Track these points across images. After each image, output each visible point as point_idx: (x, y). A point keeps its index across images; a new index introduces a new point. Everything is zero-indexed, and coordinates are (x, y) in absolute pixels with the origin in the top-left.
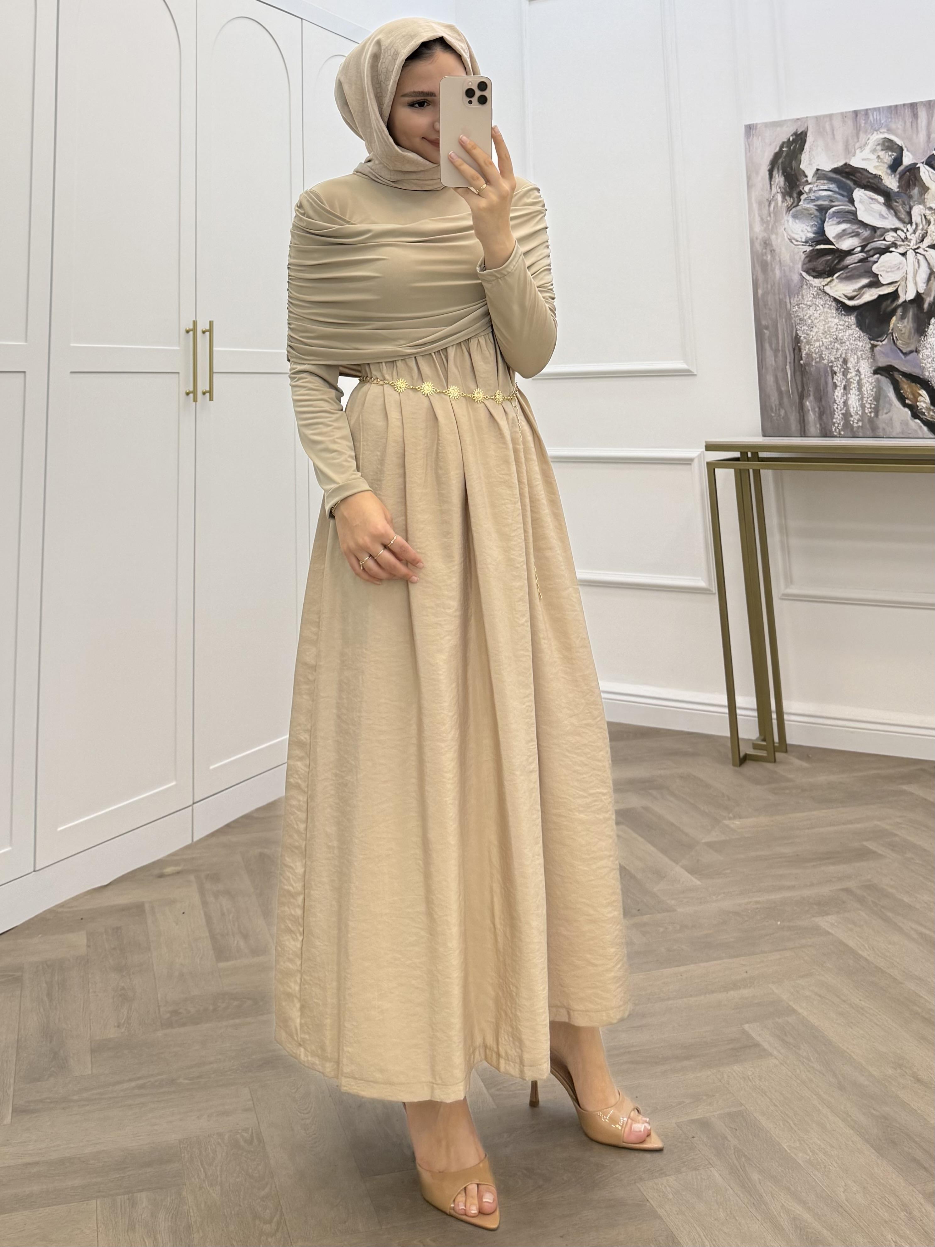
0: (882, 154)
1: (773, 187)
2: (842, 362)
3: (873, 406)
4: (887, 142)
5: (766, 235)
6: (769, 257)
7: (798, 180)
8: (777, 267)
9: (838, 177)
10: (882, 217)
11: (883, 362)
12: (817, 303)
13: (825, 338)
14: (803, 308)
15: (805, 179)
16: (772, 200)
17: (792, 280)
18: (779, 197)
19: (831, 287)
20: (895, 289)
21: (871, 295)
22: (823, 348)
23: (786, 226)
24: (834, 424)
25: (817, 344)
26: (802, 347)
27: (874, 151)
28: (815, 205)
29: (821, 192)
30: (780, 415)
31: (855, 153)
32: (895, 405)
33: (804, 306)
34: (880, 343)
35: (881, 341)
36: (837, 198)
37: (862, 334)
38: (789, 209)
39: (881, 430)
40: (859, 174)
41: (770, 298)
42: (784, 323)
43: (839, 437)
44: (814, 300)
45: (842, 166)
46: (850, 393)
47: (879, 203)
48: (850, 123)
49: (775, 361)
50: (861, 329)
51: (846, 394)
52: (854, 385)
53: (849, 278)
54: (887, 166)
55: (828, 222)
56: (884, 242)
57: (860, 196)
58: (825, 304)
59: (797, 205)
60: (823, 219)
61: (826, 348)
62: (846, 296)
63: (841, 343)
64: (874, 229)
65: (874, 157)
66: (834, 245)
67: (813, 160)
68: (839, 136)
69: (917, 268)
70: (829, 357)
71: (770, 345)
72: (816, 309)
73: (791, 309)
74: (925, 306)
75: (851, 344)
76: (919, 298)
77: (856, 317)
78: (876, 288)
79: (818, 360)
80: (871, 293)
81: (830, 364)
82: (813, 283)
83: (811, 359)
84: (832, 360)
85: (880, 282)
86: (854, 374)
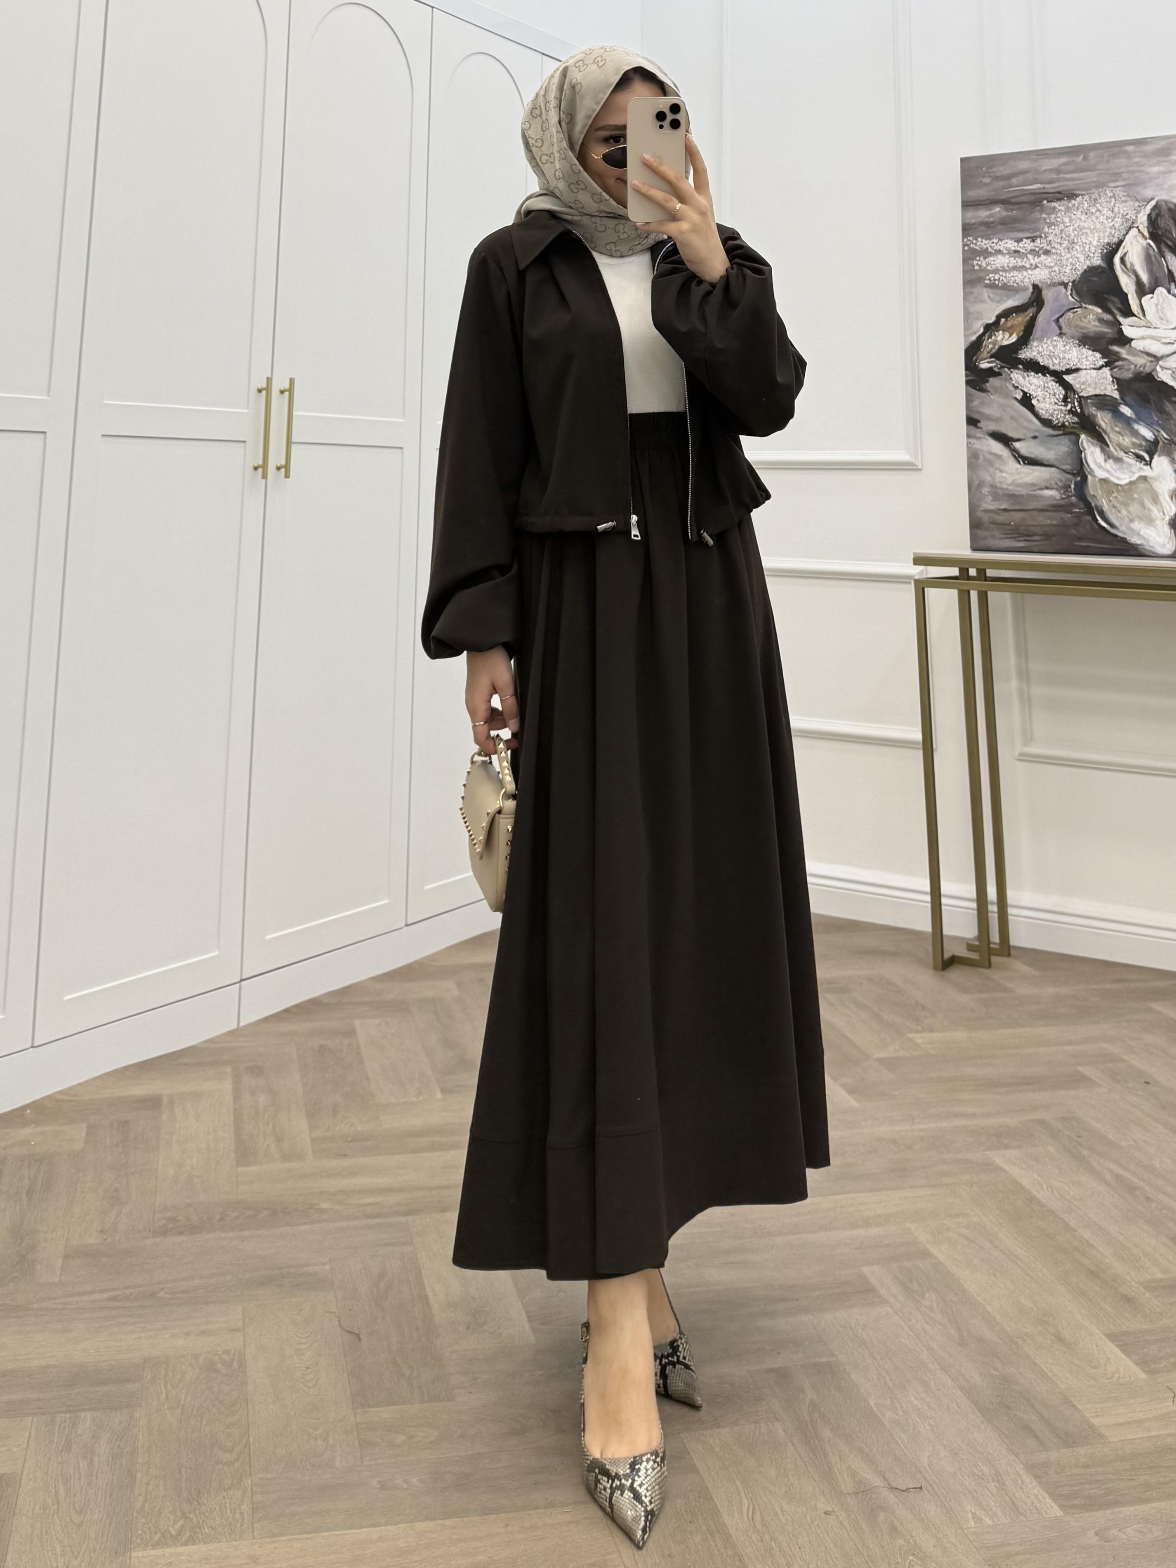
2: (1046, 249)
3: (998, 282)
8: (1162, 169)
11: (1048, 295)
12: (1116, 220)
13: (1074, 230)
14: (1110, 204)
17: (1146, 188)
19: (1136, 237)
20: (1136, 314)
21: (1127, 284)
22: (1061, 227)
24: (977, 239)
25: (1067, 220)
26: (1062, 202)
33: (1112, 204)
34: (1069, 292)
35: (1072, 294)
41: (1123, 161)
42: (1091, 180)
44: (1121, 216)
46: (1010, 257)
51: (1009, 253)
53: (1148, 259)
58: (1115, 229)
61: (1062, 231)
62: (1125, 254)
63: (1068, 249)
69: (1163, 340)
70: (1052, 233)
71: (1065, 164)
72: (1109, 218)
73: (1109, 187)
74: (1115, 348)
75: (1067, 259)
76: (1125, 341)
77: (1100, 266)
78: (1137, 292)
79: (1048, 221)
80: (1130, 285)
81: (1043, 235)
82: (1141, 214)
83: (1049, 212)
84: (1048, 237)
85: (1144, 295)
86: (1033, 262)
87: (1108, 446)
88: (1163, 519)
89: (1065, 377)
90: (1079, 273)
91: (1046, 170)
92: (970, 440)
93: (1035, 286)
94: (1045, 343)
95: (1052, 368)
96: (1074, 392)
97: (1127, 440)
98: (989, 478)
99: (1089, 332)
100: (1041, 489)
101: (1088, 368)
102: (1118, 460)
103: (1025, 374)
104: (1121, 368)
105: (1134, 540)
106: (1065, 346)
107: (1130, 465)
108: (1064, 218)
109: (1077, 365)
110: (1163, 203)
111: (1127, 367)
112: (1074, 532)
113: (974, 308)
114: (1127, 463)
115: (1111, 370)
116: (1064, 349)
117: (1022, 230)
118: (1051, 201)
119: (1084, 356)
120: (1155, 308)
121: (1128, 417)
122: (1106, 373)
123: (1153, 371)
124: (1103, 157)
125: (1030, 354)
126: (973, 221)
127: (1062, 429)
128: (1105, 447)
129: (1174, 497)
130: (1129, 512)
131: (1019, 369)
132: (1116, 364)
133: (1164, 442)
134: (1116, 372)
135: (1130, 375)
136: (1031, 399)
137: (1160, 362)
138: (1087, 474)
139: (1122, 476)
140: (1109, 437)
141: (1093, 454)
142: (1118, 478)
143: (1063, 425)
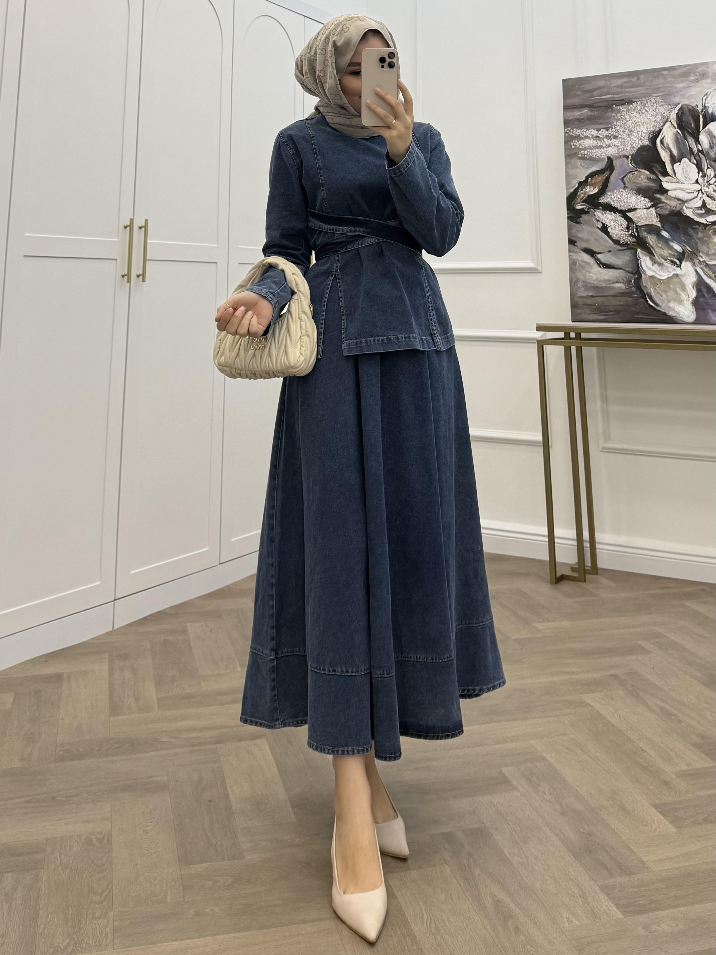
2: (615, 135)
3: (586, 156)
5: (711, 74)
6: (693, 78)
8: (684, 85)
11: (616, 163)
12: (657, 117)
13: (632, 123)
14: (653, 106)
17: (675, 97)
19: (670, 127)
20: (670, 174)
22: (624, 121)
26: (625, 106)
33: (655, 107)
34: (629, 162)
35: (631, 163)
41: (661, 80)
42: (642, 92)
44: (660, 114)
46: (593, 140)
51: (593, 138)
53: (677, 140)
56: (706, 167)
58: (657, 122)
61: (625, 124)
62: (663, 138)
63: (628, 135)
66: (703, 129)
69: (687, 191)
70: (619, 125)
71: (626, 82)
72: (653, 116)
73: (653, 97)
74: (658, 196)
75: (628, 141)
76: (664, 191)
77: (647, 145)
78: (670, 161)
79: (616, 118)
80: (666, 157)
81: (613, 126)
82: (673, 113)
83: (616, 112)
84: (616, 128)
85: (675, 163)
86: (607, 143)
87: (654, 256)
88: (688, 300)
89: (628, 214)
90: (635, 150)
91: (614, 86)
92: (571, 254)
93: (609, 158)
94: (615, 193)
95: (619, 208)
96: (634, 223)
97: (666, 252)
98: (582, 277)
99: (642, 186)
100: (613, 283)
101: (641, 208)
102: (660, 264)
103: (603, 212)
104: (662, 208)
105: (671, 313)
106: (627, 195)
107: (668, 267)
108: (626, 116)
109: (635, 206)
110: (686, 106)
111: (665, 207)
112: (634, 309)
113: (572, 172)
114: (666, 266)
115: (656, 209)
116: (626, 196)
117: (601, 124)
118: (618, 106)
119: (639, 201)
120: (682, 171)
121: (666, 238)
122: (651, 211)
123: (681, 209)
124: (649, 78)
125: (606, 200)
126: (571, 118)
127: (626, 246)
128: (652, 256)
129: (695, 287)
130: (667, 296)
131: (599, 209)
132: (659, 205)
133: (688, 253)
134: (658, 210)
135: (668, 213)
136: (607, 228)
137: (686, 204)
138: (641, 273)
139: (663, 274)
140: (655, 250)
141: (645, 261)
142: (660, 275)
143: (627, 243)
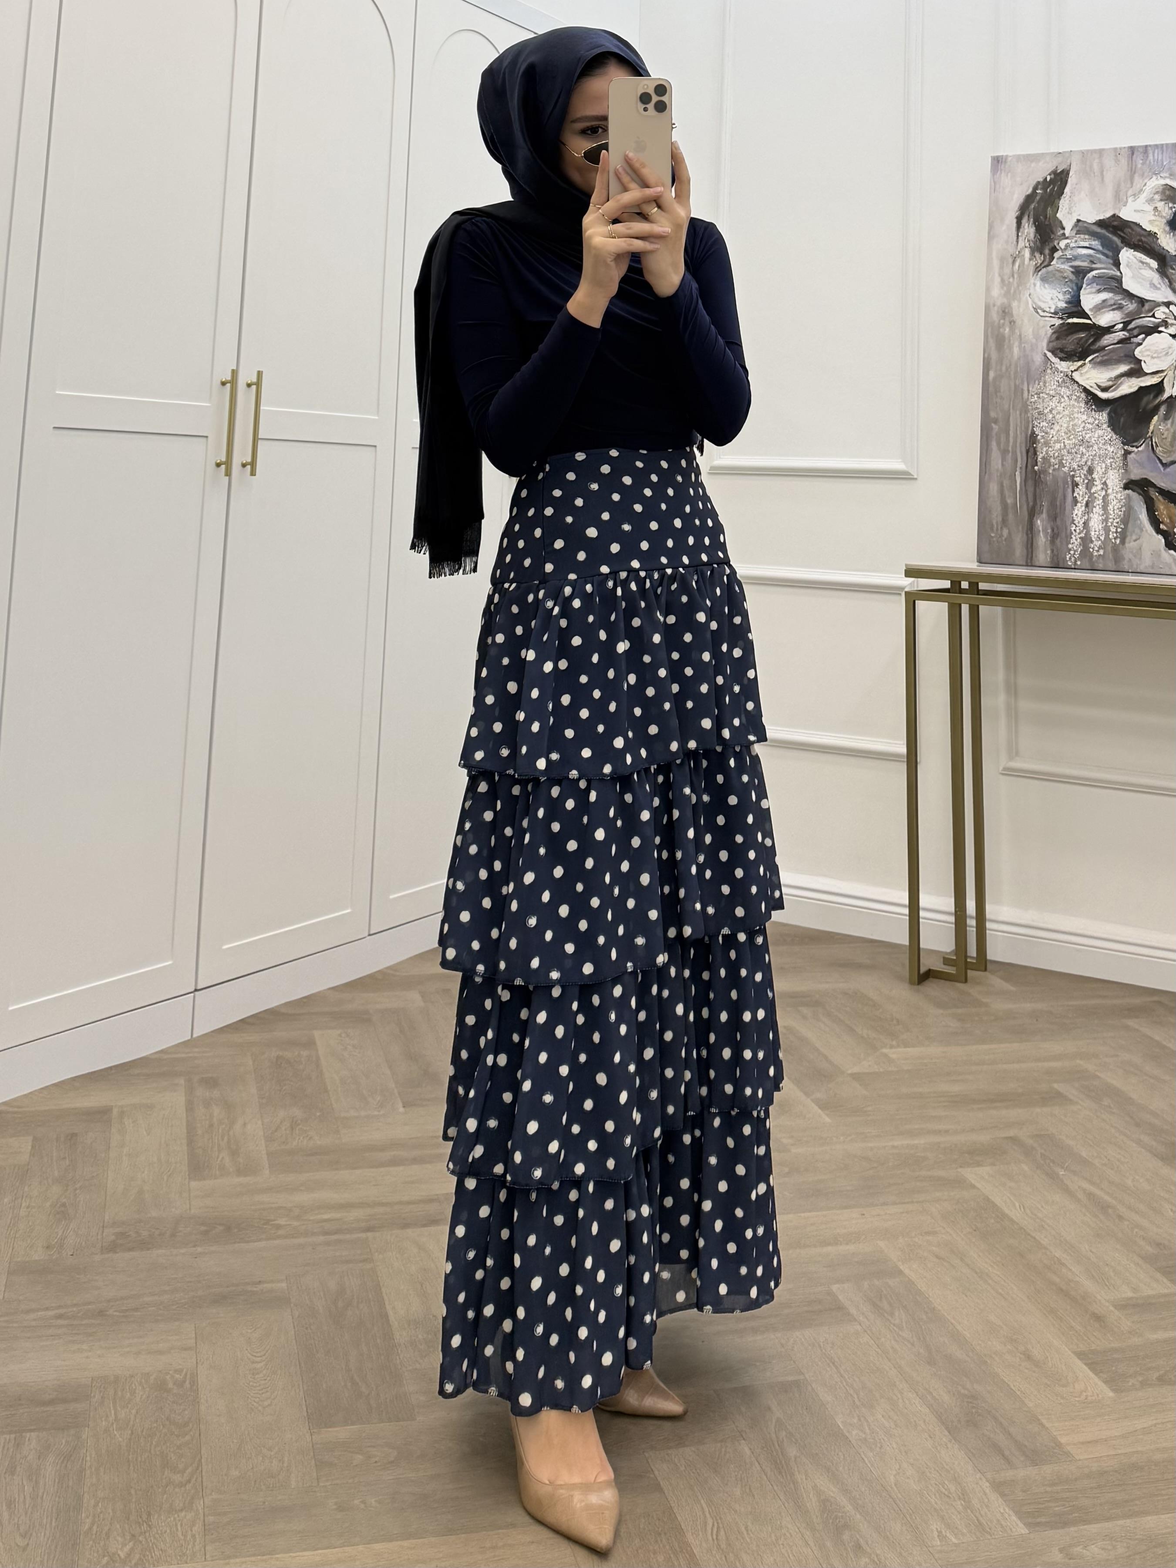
0: (1161, 205)
1: (1020, 239)
2: (1087, 472)
3: (1119, 530)
4: (1168, 190)
5: (1005, 301)
6: (1007, 330)
7: (1053, 233)
8: (1016, 345)
9: (1103, 231)
10: (1153, 286)
11: (1136, 474)
12: (1062, 394)
13: (1069, 438)
14: (1043, 399)
15: (1062, 232)
16: (1018, 256)
17: (1033, 361)
18: (1027, 253)
19: (1081, 374)
20: (1160, 380)
21: (1130, 387)
22: (1064, 452)
23: (1032, 291)
24: (1070, 550)
25: (1058, 446)
26: (1039, 449)
27: (1150, 200)
28: (1072, 267)
29: (1080, 250)
30: (1001, 536)
31: (1127, 202)
32: (1147, 531)
33: (1046, 396)
34: (1134, 449)
35: (1137, 447)
36: (1099, 259)
37: (1114, 437)
38: (1037, 269)
39: (1126, 562)
40: (1130, 230)
41: (1002, 383)
42: (1019, 418)
43: (1075, 569)
44: (1059, 389)
45: (1109, 218)
46: (1092, 512)
47: (1151, 268)
48: (1124, 161)
49: (1003, 465)
50: (1112, 430)
51: (1087, 512)
52: (1099, 502)
53: (1105, 363)
54: (1164, 221)
55: (1085, 289)
56: (1152, 319)
57: (1128, 258)
58: (1071, 395)
59: (1049, 265)
60: (1079, 284)
61: (1068, 453)
62: (1099, 386)
63: (1088, 447)
64: (1142, 301)
65: (1149, 208)
66: (1090, 319)
67: (1074, 208)
68: (1109, 177)
70: (1070, 463)
71: (998, 444)
72: (1060, 400)
73: (1028, 399)
75: (1099, 449)
77: (1109, 414)
78: (1138, 377)
79: (1057, 466)
80: (1130, 384)
81: (1071, 473)
82: (1059, 367)
83: (1047, 465)
84: (1074, 468)
85: (1142, 369)
86: (1099, 487)
93: (1126, 487)
108: (1055, 449)
117: (1064, 495)
118: (1036, 461)
124: (996, 403)
126: (1049, 551)
